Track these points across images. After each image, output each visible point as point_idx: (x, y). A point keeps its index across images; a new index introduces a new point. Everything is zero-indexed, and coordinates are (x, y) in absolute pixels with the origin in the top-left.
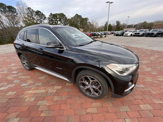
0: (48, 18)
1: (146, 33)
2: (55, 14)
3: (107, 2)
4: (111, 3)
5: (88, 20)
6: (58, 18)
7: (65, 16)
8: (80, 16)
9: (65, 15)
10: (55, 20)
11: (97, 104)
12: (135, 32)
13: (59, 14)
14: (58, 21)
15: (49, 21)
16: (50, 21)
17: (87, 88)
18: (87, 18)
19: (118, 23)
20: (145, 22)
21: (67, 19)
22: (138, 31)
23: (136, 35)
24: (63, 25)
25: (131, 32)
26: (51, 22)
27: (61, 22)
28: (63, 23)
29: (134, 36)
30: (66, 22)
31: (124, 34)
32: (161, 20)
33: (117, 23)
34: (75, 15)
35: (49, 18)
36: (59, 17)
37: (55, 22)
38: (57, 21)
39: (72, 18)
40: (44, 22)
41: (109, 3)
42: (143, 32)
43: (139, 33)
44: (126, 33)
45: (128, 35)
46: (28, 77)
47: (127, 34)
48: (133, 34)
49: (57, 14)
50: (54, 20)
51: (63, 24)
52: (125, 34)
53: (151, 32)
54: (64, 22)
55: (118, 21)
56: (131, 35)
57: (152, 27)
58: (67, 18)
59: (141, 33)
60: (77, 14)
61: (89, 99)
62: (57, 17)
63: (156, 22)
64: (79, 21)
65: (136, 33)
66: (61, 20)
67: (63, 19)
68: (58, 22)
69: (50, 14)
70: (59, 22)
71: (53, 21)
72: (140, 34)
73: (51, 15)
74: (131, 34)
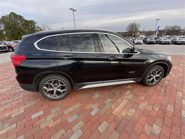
3: (71, 9)
5: (36, 23)
8: (20, 17)
17: (152, 79)
18: (33, 21)
34: (10, 14)
60: (12, 13)
64: (19, 23)
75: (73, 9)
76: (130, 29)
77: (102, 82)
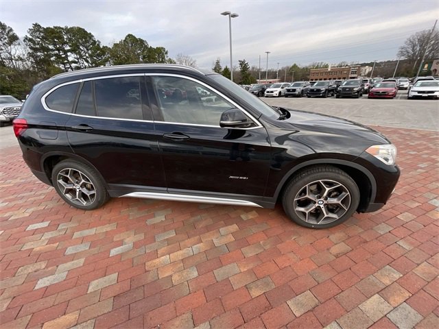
0: (26, 39)
1: (307, 89)
2: (52, 27)
3: (225, 14)
4: (234, 16)
5: (166, 53)
6: (66, 43)
7: (90, 38)
8: (142, 42)
9: (90, 36)
10: (58, 49)
11: (336, 236)
12: (287, 88)
13: (68, 31)
14: (69, 51)
15: (31, 51)
16: (35, 50)
17: (314, 207)
18: (162, 48)
19: (243, 65)
20: (295, 66)
21: (101, 46)
22: (291, 86)
23: (289, 95)
24: (86, 64)
25: (278, 86)
26: (39, 54)
27: (81, 57)
28: (89, 60)
29: (286, 96)
30: (99, 55)
31: (265, 92)
32: (320, 62)
33: (241, 64)
34: (126, 38)
35: (30, 40)
36: (70, 40)
37: (56, 55)
38: (65, 52)
39: (116, 45)
40: (10, 53)
41: (228, 15)
42: (302, 88)
43: (294, 90)
44: (268, 90)
45: (274, 94)
46: (109, 229)
47: (272, 92)
48: (283, 91)
49: (60, 28)
50: (51, 47)
51: (87, 62)
52: (268, 92)
53: (315, 87)
54: (91, 56)
55: (242, 60)
56: (280, 95)
57: (308, 77)
58: (98, 45)
59: (299, 90)
60: (129, 35)
61: (316, 232)
62: (60, 38)
63: (313, 66)
64: (139, 55)
65: (288, 90)
66: (79, 48)
67: (86, 47)
68: (67, 56)
69: (32, 28)
70: (72, 57)
71: (48, 50)
72: (297, 93)
73: (38, 31)
74: (280, 93)
75: (228, 14)
76: (413, 50)
77: (165, 189)
